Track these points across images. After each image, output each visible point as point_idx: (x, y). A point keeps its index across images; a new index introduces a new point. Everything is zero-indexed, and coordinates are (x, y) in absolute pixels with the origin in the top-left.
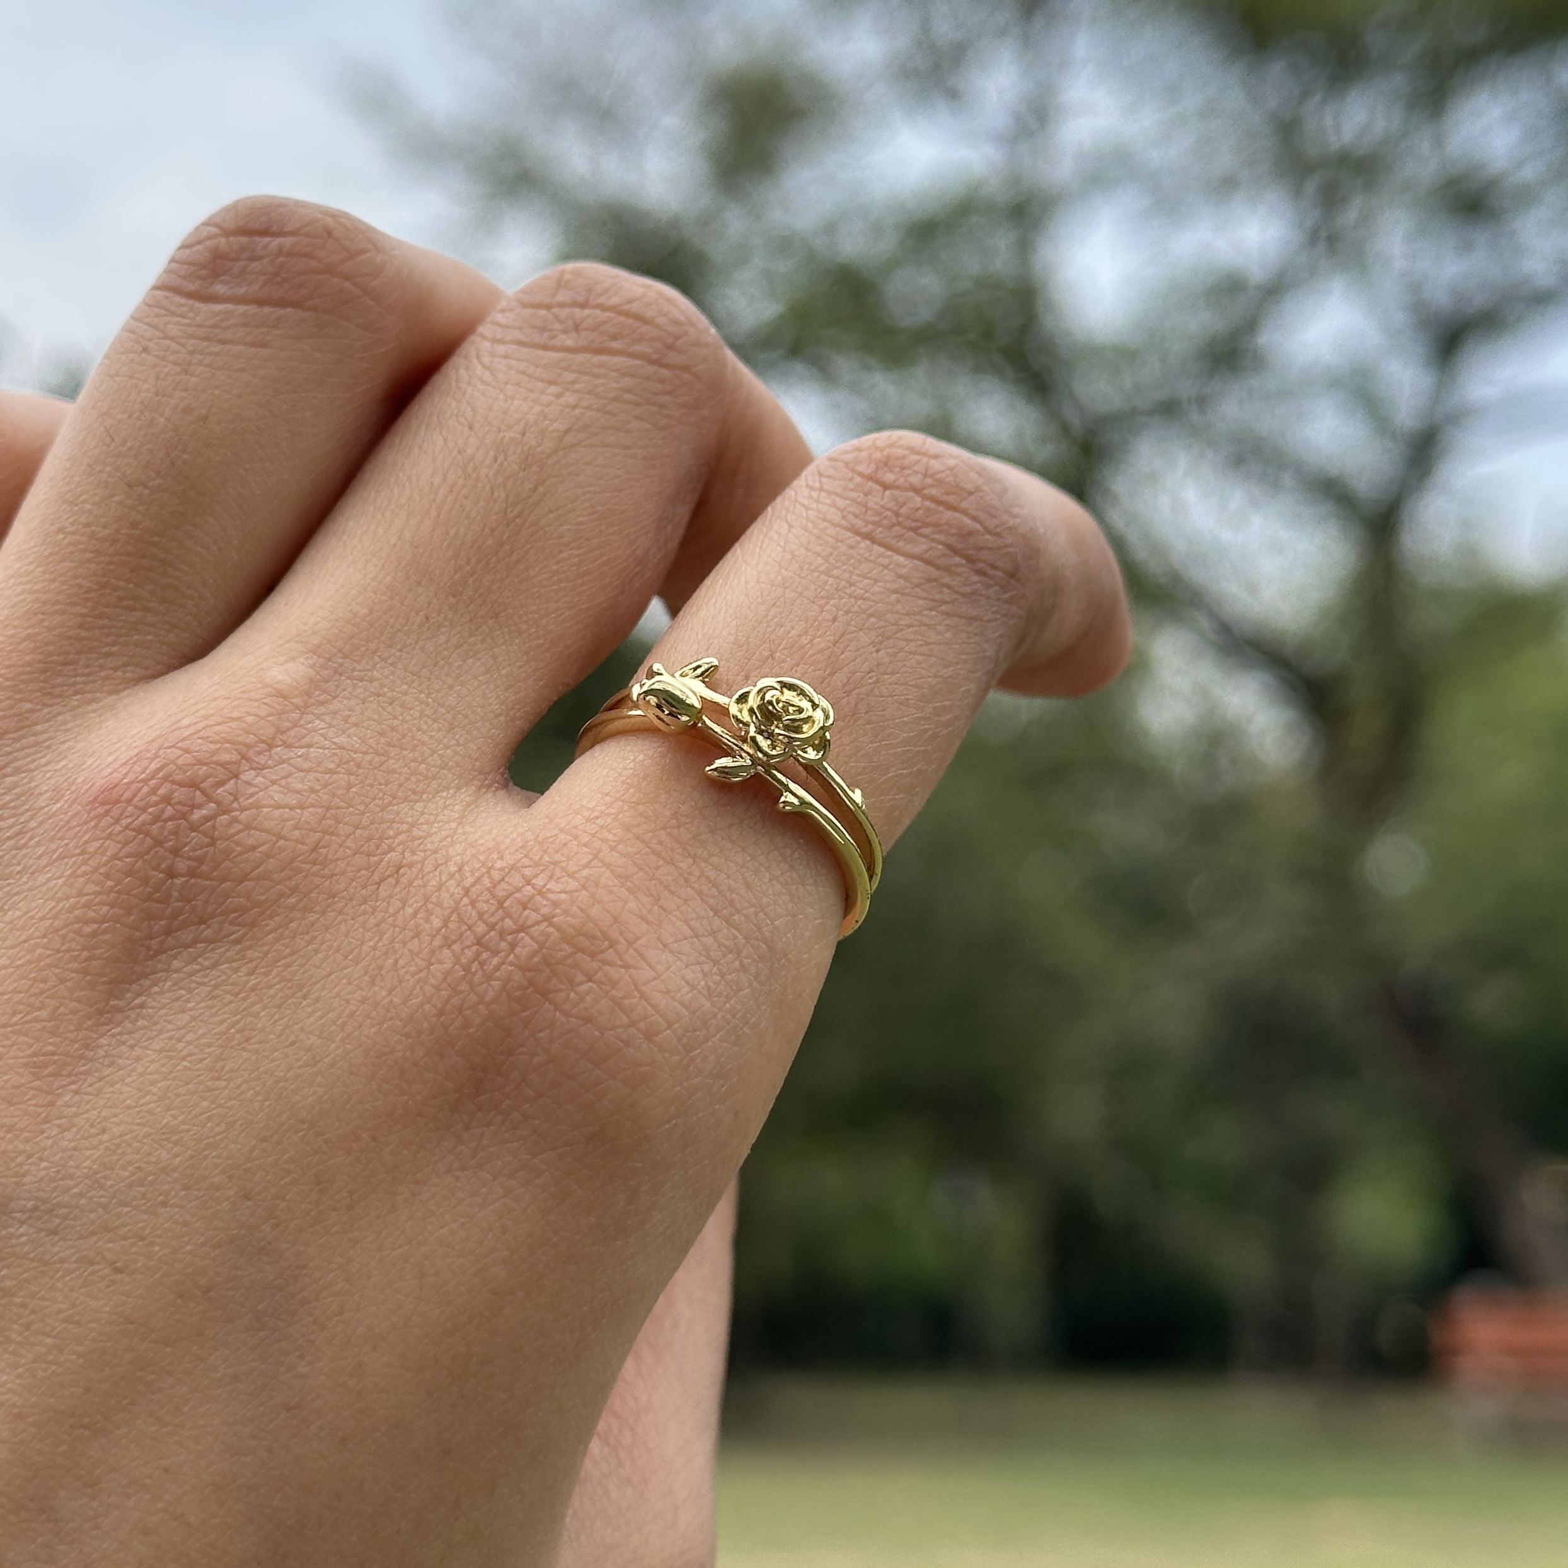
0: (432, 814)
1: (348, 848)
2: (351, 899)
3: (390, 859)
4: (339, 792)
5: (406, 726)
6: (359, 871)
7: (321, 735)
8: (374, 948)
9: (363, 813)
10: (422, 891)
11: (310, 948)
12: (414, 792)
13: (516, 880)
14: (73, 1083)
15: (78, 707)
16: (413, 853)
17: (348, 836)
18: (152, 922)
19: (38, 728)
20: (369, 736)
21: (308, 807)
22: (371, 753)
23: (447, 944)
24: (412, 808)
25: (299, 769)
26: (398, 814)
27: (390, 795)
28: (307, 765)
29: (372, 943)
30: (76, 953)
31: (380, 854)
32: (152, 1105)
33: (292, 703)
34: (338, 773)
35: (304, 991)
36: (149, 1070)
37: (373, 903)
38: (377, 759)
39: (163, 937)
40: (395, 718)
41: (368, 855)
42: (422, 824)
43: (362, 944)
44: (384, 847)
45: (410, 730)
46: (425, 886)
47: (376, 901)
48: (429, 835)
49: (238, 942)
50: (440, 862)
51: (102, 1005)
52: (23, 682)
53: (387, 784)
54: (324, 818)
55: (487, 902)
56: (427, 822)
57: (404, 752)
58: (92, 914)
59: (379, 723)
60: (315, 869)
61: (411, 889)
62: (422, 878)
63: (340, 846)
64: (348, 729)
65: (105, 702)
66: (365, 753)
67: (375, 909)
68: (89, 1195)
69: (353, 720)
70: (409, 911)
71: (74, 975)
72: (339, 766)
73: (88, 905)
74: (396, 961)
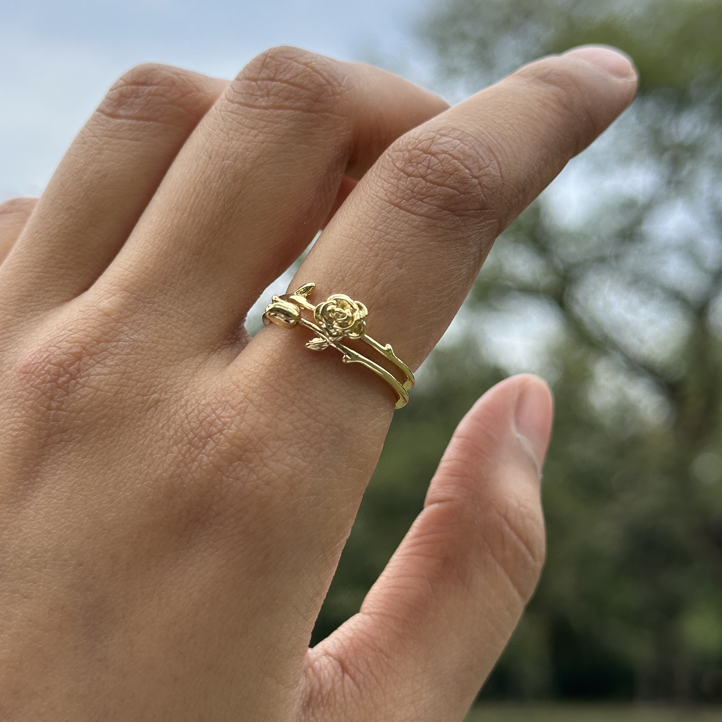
0: (179, 372)
1: (133, 393)
2: (133, 419)
3: (154, 398)
4: (131, 364)
5: (169, 326)
6: (138, 404)
7: (126, 334)
8: (142, 444)
9: (142, 374)
10: (167, 415)
11: (112, 444)
12: (170, 361)
13: (209, 410)
14: (8, 507)
15: (30, 318)
16: (166, 393)
17: (133, 387)
18: (41, 431)
19: (11, 328)
20: (149, 334)
21: (114, 374)
22: (149, 343)
23: (176, 443)
24: (168, 369)
25: (111, 354)
26: (161, 372)
27: (157, 364)
28: (116, 351)
29: (142, 442)
30: (9, 445)
31: (149, 395)
32: (40, 520)
33: (112, 318)
34: (131, 354)
35: (109, 466)
36: (40, 503)
37: (143, 421)
38: (153, 345)
39: (46, 438)
40: (164, 322)
41: (143, 396)
42: (173, 378)
43: (136, 443)
44: (152, 391)
45: (171, 328)
46: (169, 412)
47: (145, 420)
48: (176, 383)
49: (79, 442)
50: (178, 398)
51: (19, 470)
52: (10, 305)
53: (156, 358)
54: (121, 378)
55: (195, 422)
56: (175, 377)
57: (167, 341)
58: (16, 427)
59: (156, 326)
60: (115, 405)
61: (162, 413)
62: (168, 408)
63: (129, 392)
64: (139, 330)
65: (41, 316)
66: (146, 343)
67: (144, 424)
68: (14, 561)
69: (142, 325)
70: (160, 425)
71: (8, 455)
72: (132, 350)
73: (15, 422)
74: (152, 451)
